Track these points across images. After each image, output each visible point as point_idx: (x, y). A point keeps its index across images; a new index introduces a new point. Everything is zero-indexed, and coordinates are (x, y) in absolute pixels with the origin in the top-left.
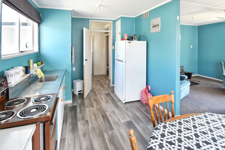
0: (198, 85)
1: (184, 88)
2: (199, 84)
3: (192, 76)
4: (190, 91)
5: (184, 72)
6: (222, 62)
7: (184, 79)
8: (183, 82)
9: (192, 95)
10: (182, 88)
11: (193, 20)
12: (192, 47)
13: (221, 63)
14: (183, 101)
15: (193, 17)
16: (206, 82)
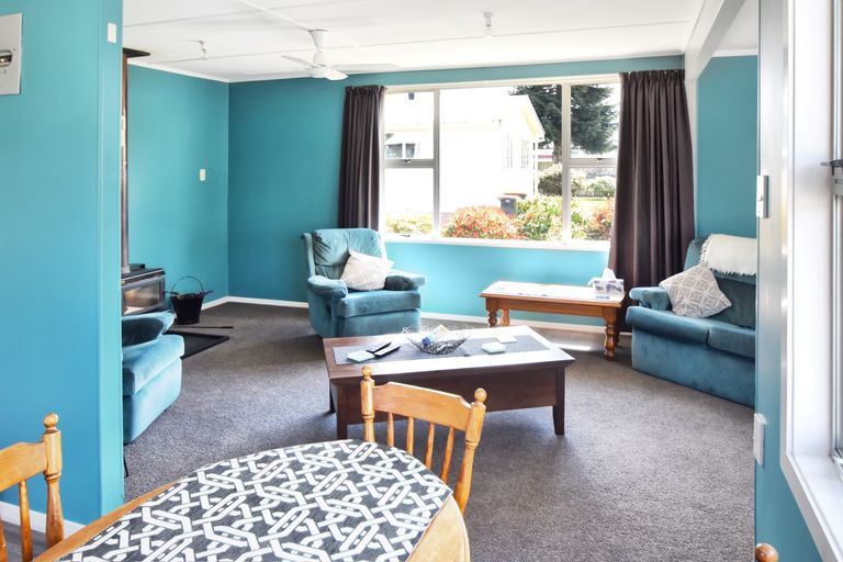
0: (222, 345)
1: (153, 375)
2: (228, 338)
3: (205, 306)
4: (184, 383)
5: (168, 296)
6: (307, 234)
7: (157, 334)
8: (152, 346)
9: (193, 395)
10: (146, 375)
11: (202, 54)
12: (203, 175)
13: (303, 237)
14: (149, 438)
15: (202, 42)
16: (254, 322)
